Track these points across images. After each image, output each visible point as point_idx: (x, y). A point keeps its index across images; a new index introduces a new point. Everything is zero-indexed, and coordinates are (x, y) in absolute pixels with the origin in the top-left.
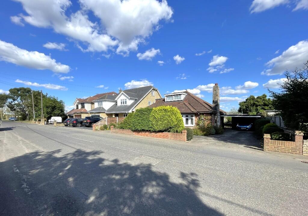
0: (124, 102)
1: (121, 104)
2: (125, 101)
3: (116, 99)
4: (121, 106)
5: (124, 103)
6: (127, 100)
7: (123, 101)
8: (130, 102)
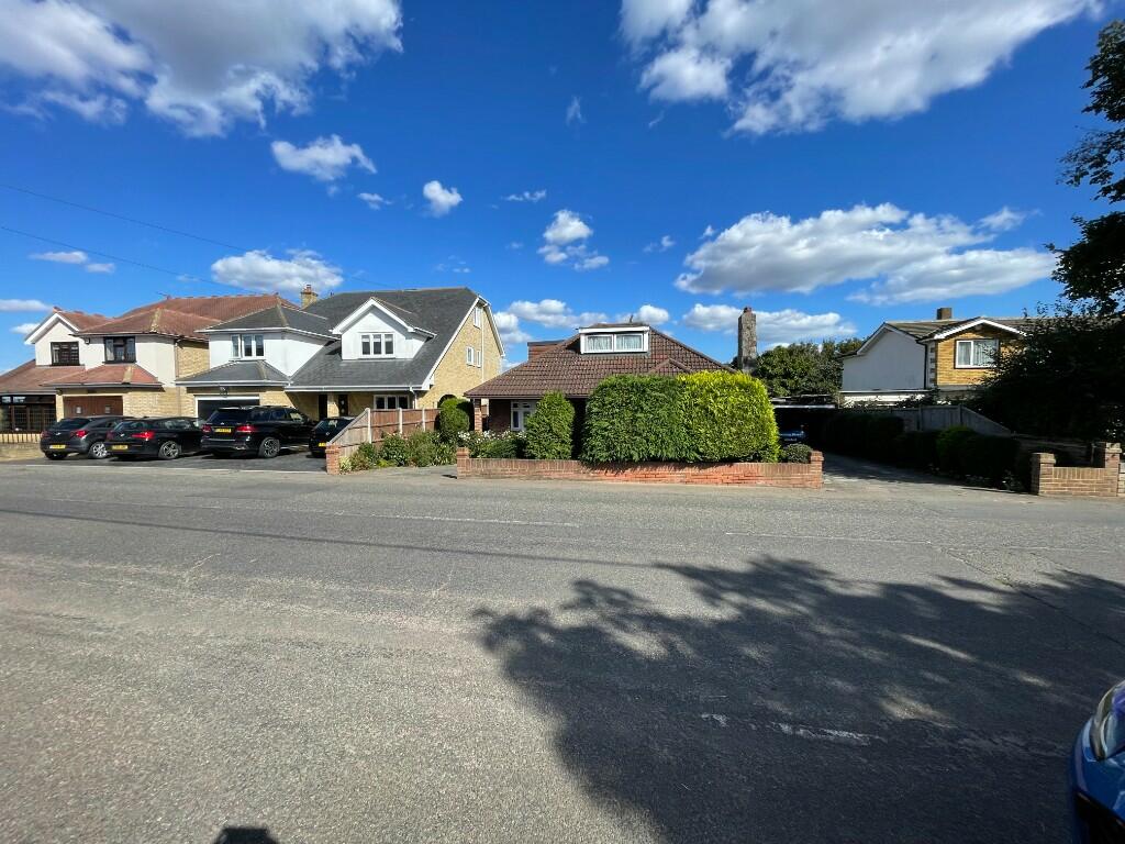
0: (377, 345)
1: (366, 350)
2: (383, 341)
3: (336, 331)
4: (359, 364)
5: (378, 351)
6: (398, 338)
7: (372, 341)
8: (407, 348)
